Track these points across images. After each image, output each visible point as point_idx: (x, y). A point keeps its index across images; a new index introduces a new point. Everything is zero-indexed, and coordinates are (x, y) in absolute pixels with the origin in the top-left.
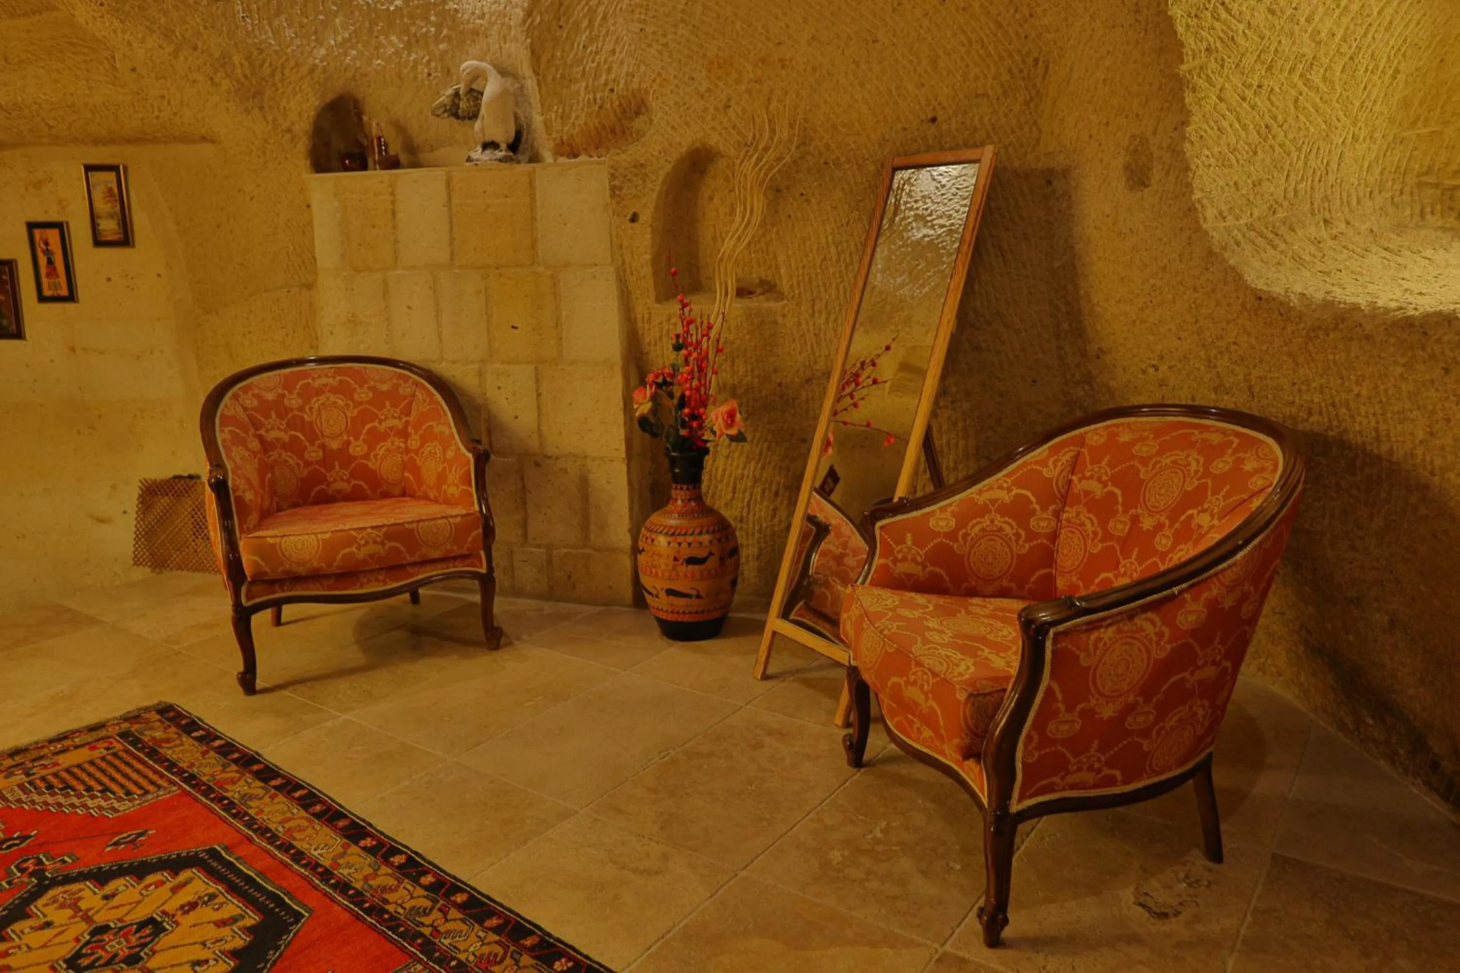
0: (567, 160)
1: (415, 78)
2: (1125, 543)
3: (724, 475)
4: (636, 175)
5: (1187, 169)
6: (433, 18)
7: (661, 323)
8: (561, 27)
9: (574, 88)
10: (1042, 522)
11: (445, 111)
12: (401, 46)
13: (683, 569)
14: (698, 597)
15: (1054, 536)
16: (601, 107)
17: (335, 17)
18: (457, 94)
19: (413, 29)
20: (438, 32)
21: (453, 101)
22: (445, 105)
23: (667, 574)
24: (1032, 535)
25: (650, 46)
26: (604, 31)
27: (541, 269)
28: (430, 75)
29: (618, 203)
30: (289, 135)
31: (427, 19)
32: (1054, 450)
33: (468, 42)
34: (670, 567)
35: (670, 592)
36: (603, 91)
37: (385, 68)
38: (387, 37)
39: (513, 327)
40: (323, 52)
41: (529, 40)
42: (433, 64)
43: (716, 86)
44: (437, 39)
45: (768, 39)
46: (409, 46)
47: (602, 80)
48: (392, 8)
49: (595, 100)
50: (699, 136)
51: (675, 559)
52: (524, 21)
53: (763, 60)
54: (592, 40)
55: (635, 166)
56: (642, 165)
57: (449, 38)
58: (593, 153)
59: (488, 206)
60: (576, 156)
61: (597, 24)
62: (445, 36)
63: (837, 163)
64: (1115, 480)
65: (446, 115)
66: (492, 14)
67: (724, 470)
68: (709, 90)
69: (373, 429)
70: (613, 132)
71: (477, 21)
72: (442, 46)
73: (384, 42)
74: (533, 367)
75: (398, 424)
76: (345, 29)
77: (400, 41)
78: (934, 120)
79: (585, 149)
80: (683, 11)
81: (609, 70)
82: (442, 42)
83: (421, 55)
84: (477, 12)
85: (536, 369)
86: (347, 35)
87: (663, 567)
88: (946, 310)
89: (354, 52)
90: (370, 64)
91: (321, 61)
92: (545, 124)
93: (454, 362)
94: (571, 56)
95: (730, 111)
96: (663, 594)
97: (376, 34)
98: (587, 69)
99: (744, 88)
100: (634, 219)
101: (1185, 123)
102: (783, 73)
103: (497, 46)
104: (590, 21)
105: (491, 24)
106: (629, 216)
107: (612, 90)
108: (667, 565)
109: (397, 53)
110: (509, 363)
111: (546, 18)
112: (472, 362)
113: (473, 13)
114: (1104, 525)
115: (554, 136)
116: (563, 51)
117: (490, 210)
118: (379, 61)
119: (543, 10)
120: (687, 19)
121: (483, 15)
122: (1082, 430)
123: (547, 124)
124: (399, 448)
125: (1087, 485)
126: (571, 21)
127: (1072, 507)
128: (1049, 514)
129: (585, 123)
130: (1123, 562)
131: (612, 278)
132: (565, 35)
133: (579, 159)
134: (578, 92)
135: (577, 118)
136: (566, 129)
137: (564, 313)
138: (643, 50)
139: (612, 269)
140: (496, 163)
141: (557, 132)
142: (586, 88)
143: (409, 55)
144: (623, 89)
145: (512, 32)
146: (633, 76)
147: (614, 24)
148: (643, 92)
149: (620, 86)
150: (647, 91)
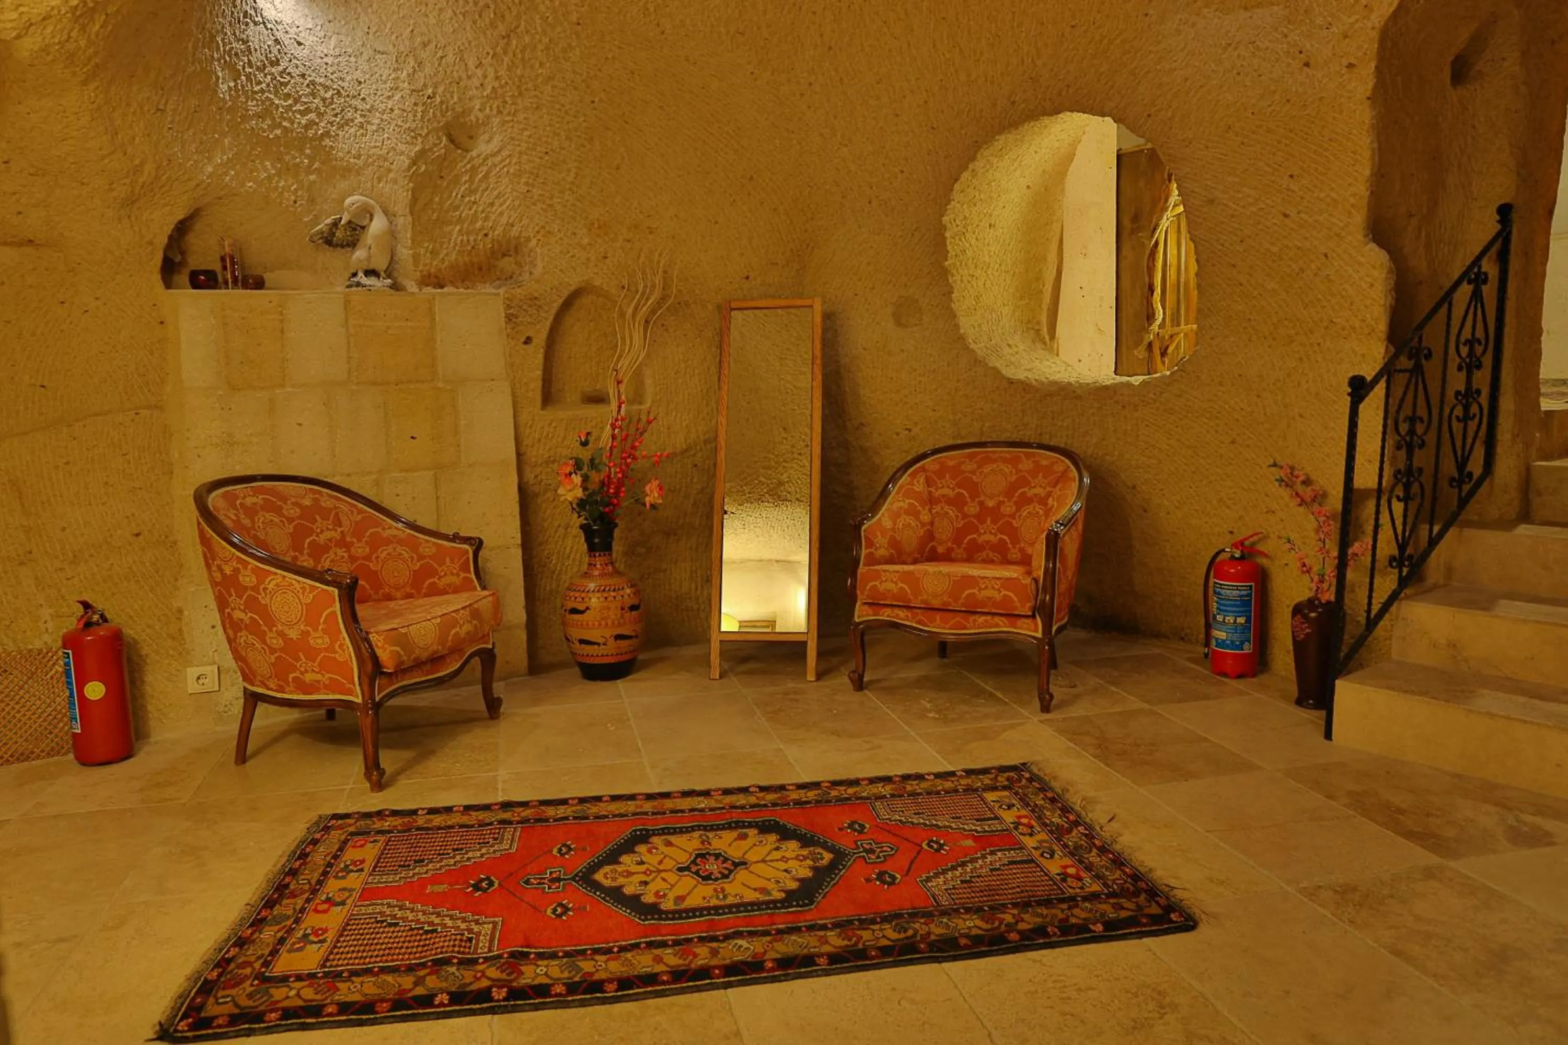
0: (434, 291)
1: (281, 204)
2: (980, 517)
3: (571, 552)
4: (530, 306)
5: (955, 316)
6: (308, 151)
7: (543, 428)
8: (442, 177)
9: (447, 229)
10: (925, 517)
11: (321, 238)
12: (273, 172)
13: (628, 615)
14: (636, 637)
15: (932, 523)
16: (473, 248)
17: (225, 137)
18: (335, 224)
19: (287, 158)
20: (310, 166)
21: (331, 229)
22: (322, 233)
23: (616, 622)
24: (923, 525)
25: (535, 204)
26: (484, 186)
27: (440, 385)
28: (295, 202)
29: (513, 328)
30: (150, 248)
31: (301, 150)
32: (913, 475)
33: (338, 177)
34: (619, 616)
35: (618, 637)
36: (477, 234)
37: (255, 190)
38: (262, 163)
39: (412, 438)
40: (210, 169)
41: (411, 185)
42: (300, 193)
43: (596, 242)
44: (309, 171)
45: (641, 212)
46: (279, 174)
47: (479, 224)
48: (271, 136)
49: (468, 241)
50: (586, 278)
51: (622, 609)
52: (409, 168)
53: (636, 227)
54: (472, 192)
55: (531, 299)
56: (536, 298)
57: (319, 171)
58: (460, 285)
59: (388, 328)
60: (442, 287)
61: (477, 180)
62: (316, 169)
63: (687, 304)
64: (959, 485)
65: (321, 241)
66: (369, 156)
67: (572, 548)
68: (590, 244)
69: (312, 543)
70: (480, 269)
71: (352, 160)
72: (312, 177)
73: (259, 166)
74: (432, 473)
75: (336, 535)
76: (231, 149)
77: (273, 167)
78: (747, 278)
79: (451, 282)
80: (572, 183)
81: (486, 219)
82: (312, 174)
83: (290, 183)
84: (353, 152)
85: (435, 475)
86: (231, 156)
87: (613, 617)
88: (815, 401)
89: (233, 173)
90: (243, 185)
91: (208, 178)
92: (414, 257)
93: (349, 475)
94: (449, 202)
95: (608, 261)
96: (611, 641)
97: (252, 158)
98: (463, 215)
99: (619, 245)
100: (528, 341)
101: (951, 292)
102: (651, 237)
103: (369, 184)
104: (471, 176)
105: (367, 166)
106: (523, 339)
107: (486, 235)
108: (616, 615)
109: (269, 178)
110: (407, 471)
111: (431, 168)
112: (369, 473)
113: (349, 152)
114: (961, 510)
115: (421, 268)
116: (441, 198)
117: (390, 332)
118: (251, 184)
119: (429, 161)
120: (575, 189)
121: (358, 157)
122: (922, 463)
123: (416, 258)
124: (343, 557)
125: (940, 492)
126: (453, 174)
127: (936, 505)
128: (927, 511)
129: (456, 260)
130: (981, 527)
131: (508, 391)
132: (445, 184)
133: (445, 289)
134: (450, 233)
135: (447, 255)
136: (435, 263)
137: (463, 422)
138: (528, 207)
139: (507, 384)
140: (388, 289)
141: (425, 265)
142: (460, 231)
143: (278, 182)
144: (499, 235)
145: (391, 175)
146: (513, 226)
147: (497, 182)
148: (522, 240)
149: (497, 232)
150: (528, 240)
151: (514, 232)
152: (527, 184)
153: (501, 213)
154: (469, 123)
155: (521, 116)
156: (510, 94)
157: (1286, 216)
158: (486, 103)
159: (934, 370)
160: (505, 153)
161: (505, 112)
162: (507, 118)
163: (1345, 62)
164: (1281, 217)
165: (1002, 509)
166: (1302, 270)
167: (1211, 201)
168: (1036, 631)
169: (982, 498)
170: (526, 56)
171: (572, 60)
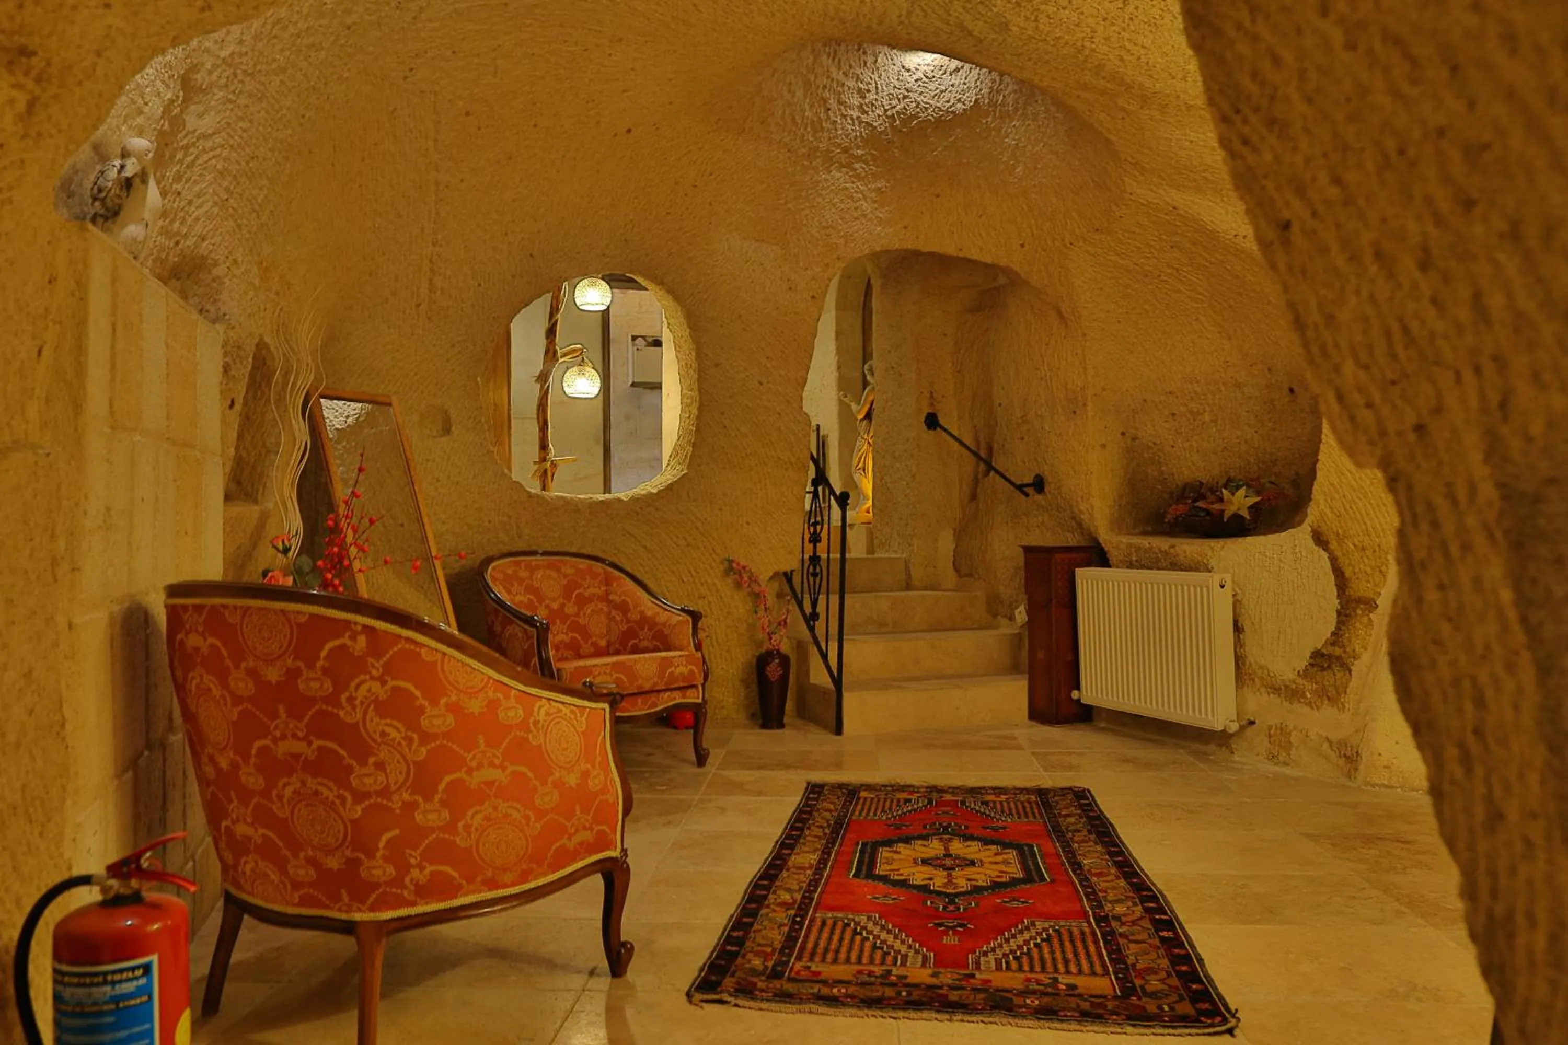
4: (237, 357)
43: (261, 286)
47: (175, 227)
50: (260, 332)
55: (237, 347)
68: (258, 287)
81: (183, 221)
106: (229, 401)
107: (178, 243)
138: (222, 220)
144: (189, 247)
145: (140, 120)
146: (203, 240)
147: (200, 175)
148: (209, 261)
149: (188, 243)
150: (216, 264)
151: (204, 248)
152: (227, 190)
153: (197, 219)
154: (192, 84)
155: (243, 101)
156: (244, 68)
157: (761, 383)
158: (218, 66)
159: (458, 483)
160: (218, 140)
161: (232, 88)
162: (231, 96)
163: (811, 294)
164: (757, 385)
165: (566, 610)
166: (764, 421)
167: (717, 365)
168: (698, 698)
169: (547, 602)
170: (274, 31)
171: (311, 60)
